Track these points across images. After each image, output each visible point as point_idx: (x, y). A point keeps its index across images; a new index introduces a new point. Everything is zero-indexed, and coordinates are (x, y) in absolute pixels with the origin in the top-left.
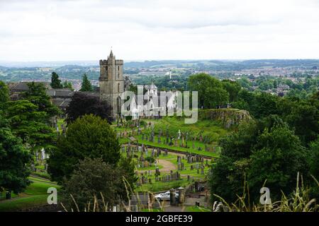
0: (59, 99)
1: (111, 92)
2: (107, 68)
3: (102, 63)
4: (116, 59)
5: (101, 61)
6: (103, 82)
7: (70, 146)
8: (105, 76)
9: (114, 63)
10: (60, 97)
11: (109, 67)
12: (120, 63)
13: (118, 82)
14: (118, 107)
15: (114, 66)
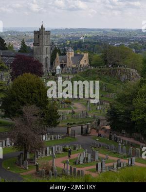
0: (5, 58)
1: (42, 54)
2: (39, 36)
3: (35, 33)
4: (46, 30)
5: (35, 31)
6: (36, 46)
7: (15, 94)
8: (37, 42)
9: (44, 33)
10: (5, 56)
11: (40, 36)
12: (48, 33)
13: (46, 47)
14: (46, 64)
15: (44, 35)
